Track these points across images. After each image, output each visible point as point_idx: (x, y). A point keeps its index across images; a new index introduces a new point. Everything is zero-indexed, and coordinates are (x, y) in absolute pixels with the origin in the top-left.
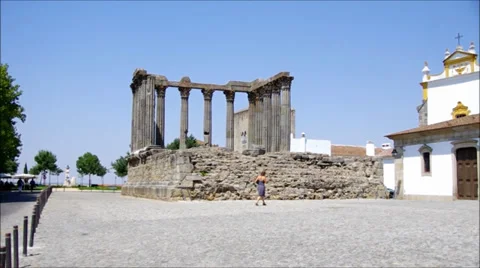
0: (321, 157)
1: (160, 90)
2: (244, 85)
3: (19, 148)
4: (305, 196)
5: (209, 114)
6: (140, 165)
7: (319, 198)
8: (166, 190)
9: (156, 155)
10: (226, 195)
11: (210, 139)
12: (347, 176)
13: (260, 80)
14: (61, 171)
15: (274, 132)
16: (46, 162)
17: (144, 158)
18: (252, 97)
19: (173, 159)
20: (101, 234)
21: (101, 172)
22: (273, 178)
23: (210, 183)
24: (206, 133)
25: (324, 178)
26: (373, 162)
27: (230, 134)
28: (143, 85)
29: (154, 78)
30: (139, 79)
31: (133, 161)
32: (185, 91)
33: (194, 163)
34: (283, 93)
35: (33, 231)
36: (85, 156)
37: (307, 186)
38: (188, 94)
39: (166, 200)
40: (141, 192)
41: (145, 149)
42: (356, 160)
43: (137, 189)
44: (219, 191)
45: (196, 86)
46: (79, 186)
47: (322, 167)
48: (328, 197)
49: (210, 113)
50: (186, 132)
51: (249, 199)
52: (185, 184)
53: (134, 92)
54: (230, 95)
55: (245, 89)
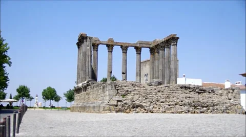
0: (198, 87)
1: (95, 46)
2: (147, 43)
3: (7, 82)
4: (189, 111)
5: (125, 62)
6: (83, 93)
7: (197, 113)
8: (100, 106)
9: (93, 85)
10: (137, 110)
11: (126, 77)
12: (216, 99)
13: (157, 40)
14: (32, 98)
15: (167, 72)
16: (23, 92)
17: (85, 88)
18: (152, 51)
19: (104, 87)
20: (62, 128)
21: (57, 99)
22: (167, 100)
23: (127, 102)
24: (123, 73)
25: (200, 100)
26: (233, 90)
27: (139, 74)
28: (85, 43)
29: (92, 38)
30: (82, 39)
31: (78, 90)
32: (110, 47)
33: (118, 90)
34: (172, 47)
35: (19, 126)
36: (48, 89)
37: (190, 105)
38: (112, 48)
39: (99, 112)
40: (83, 109)
41: (86, 82)
42: (221, 89)
43: (81, 107)
44: (133, 107)
45: (117, 44)
46: (44, 107)
47: (199, 93)
48: (203, 112)
49: (126, 60)
50: (111, 72)
51: (152, 112)
52: (111, 103)
53: (79, 48)
54: (138, 49)
55: (148, 46)
